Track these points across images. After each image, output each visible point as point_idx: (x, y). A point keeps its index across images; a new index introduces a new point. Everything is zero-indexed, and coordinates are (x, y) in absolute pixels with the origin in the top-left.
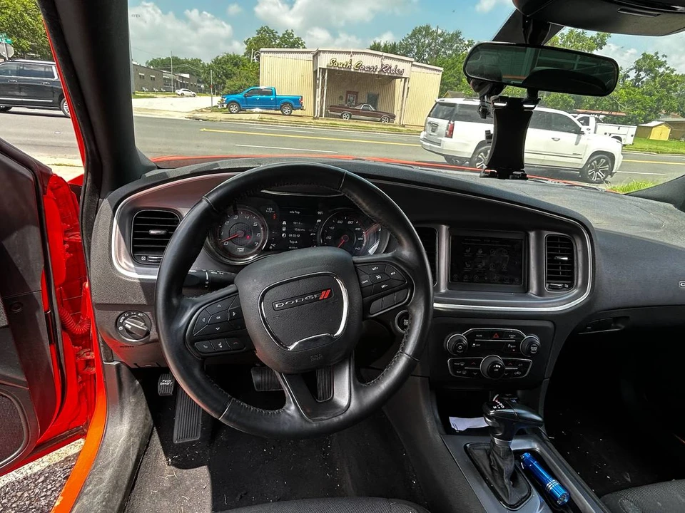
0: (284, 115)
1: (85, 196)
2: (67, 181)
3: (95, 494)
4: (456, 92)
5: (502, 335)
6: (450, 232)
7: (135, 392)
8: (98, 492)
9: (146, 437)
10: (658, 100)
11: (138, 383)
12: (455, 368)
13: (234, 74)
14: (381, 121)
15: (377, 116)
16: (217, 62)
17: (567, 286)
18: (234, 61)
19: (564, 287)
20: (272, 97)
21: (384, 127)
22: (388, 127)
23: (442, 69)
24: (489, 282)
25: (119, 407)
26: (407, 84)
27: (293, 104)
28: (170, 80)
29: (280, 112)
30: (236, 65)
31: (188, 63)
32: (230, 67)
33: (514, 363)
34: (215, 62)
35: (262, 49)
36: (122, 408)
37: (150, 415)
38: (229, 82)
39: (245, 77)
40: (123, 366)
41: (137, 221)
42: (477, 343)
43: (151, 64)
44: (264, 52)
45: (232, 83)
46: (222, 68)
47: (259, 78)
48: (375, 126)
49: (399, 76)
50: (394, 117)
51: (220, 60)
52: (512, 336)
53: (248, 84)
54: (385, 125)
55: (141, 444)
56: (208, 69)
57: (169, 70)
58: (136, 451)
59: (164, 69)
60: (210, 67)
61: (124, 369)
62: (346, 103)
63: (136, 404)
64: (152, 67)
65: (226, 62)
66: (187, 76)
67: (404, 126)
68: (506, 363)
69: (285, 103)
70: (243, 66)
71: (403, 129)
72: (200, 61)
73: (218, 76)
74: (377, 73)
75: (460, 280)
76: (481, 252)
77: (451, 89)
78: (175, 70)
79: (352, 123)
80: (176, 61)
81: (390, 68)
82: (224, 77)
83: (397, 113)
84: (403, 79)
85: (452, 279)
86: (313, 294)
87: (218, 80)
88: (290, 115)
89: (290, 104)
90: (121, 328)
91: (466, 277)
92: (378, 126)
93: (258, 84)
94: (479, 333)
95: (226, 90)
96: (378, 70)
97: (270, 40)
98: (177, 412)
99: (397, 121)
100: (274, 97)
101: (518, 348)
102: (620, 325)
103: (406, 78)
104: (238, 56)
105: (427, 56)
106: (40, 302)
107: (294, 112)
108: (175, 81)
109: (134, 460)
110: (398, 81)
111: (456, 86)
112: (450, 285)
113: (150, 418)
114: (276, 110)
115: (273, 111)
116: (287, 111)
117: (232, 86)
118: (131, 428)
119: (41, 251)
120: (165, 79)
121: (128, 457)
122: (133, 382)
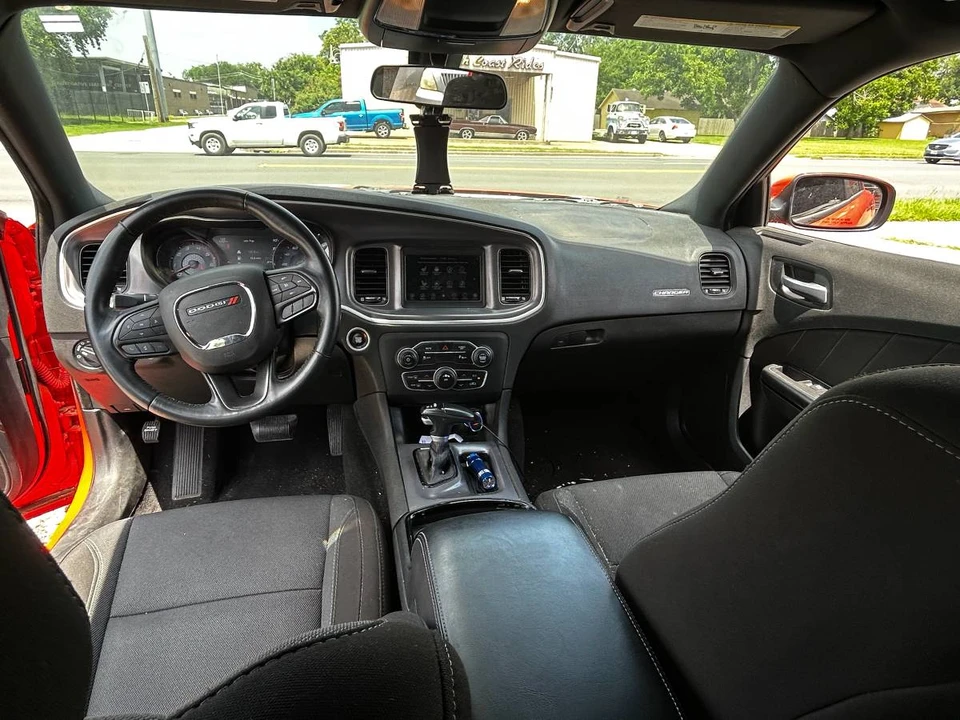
0: (379, 137)
1: (39, 237)
2: (27, 226)
3: (79, 530)
4: (624, 90)
5: (451, 347)
6: (402, 251)
7: (121, 443)
8: (82, 528)
9: (139, 489)
10: (912, 84)
11: (124, 433)
12: (409, 382)
13: (306, 82)
14: (516, 138)
15: (511, 131)
16: (281, 66)
17: (524, 299)
18: (306, 64)
19: (521, 299)
20: (361, 113)
21: (521, 146)
22: (527, 146)
23: (599, 59)
24: (447, 299)
25: (105, 457)
26: (549, 82)
27: (391, 120)
28: (217, 96)
29: (373, 134)
30: (308, 69)
31: (244, 70)
32: (299, 73)
33: (469, 375)
34: (278, 67)
35: (341, 46)
36: (109, 459)
37: (141, 467)
38: (300, 95)
39: (322, 85)
40: (104, 414)
41: (84, 254)
42: (427, 356)
43: (191, 74)
44: (346, 49)
45: (304, 96)
46: (288, 74)
47: (340, 86)
48: (507, 146)
49: (537, 72)
50: (534, 131)
51: (285, 64)
52: (462, 348)
53: (326, 96)
54: (522, 143)
55: (132, 495)
56: (269, 77)
57: (216, 82)
58: (126, 501)
59: (209, 82)
60: (271, 75)
61: (105, 417)
62: (467, 115)
63: (124, 454)
64: (191, 80)
65: (293, 67)
66: (243, 89)
67: (548, 143)
68: (460, 375)
69: (381, 121)
70: (318, 70)
71: (548, 147)
72: (259, 65)
73: (283, 87)
74: (506, 70)
75: (417, 298)
76: (437, 270)
77: (617, 86)
78: (225, 83)
79: (476, 143)
80: (226, 68)
81: (524, 61)
82: (292, 88)
83: (538, 125)
84: (544, 77)
85: (408, 298)
86: (222, 300)
87: (284, 93)
88: (388, 137)
89: (386, 121)
90: (79, 357)
91: (423, 295)
92: (513, 146)
93: (339, 96)
94: (429, 345)
95: (296, 106)
96: (508, 65)
97: (355, 31)
98: (175, 469)
99: (539, 136)
100: (364, 112)
101: (469, 359)
102: (598, 339)
103: (547, 75)
104: (309, 57)
105: (581, 41)
106: (10, 349)
107: (393, 133)
108: (226, 98)
109: (123, 508)
110: (537, 78)
111: (624, 81)
112: (404, 303)
113: (142, 472)
114: (368, 131)
115: (363, 133)
116: (383, 131)
117: (305, 100)
118: (120, 478)
119: (4, 296)
120: (211, 95)
121: (116, 503)
122: (117, 432)
